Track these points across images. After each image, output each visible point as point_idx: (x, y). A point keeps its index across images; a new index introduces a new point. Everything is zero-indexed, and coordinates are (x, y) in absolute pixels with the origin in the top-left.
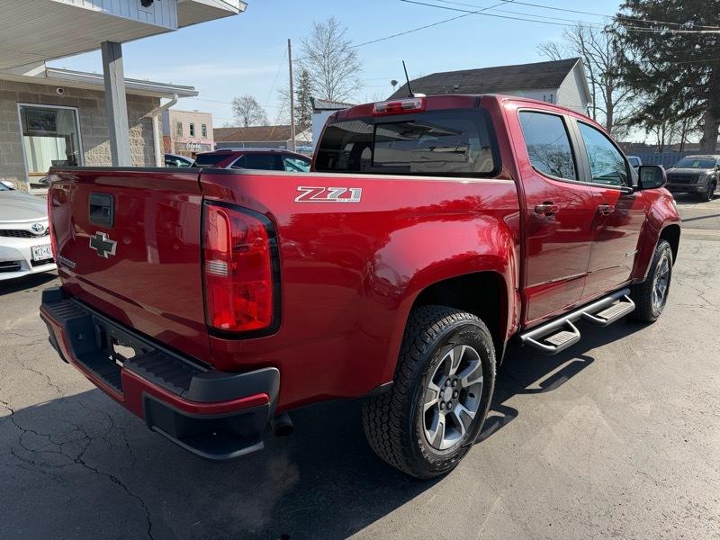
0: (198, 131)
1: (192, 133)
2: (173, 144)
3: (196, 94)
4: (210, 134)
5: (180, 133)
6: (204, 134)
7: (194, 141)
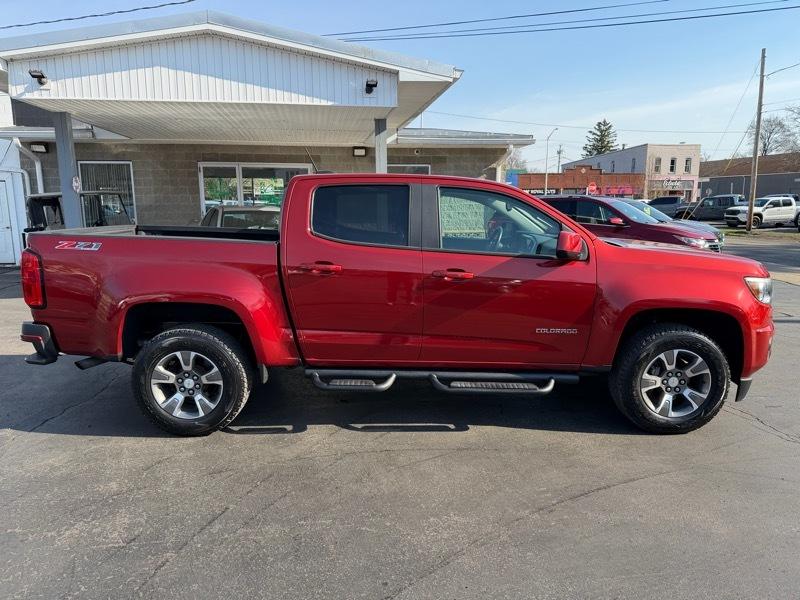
0: (680, 166)
1: (672, 169)
2: (646, 183)
3: (533, 142)
4: (695, 169)
5: (657, 169)
6: (687, 169)
7: (673, 178)
